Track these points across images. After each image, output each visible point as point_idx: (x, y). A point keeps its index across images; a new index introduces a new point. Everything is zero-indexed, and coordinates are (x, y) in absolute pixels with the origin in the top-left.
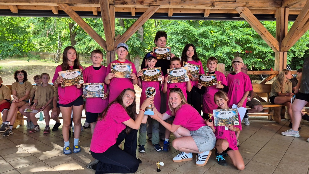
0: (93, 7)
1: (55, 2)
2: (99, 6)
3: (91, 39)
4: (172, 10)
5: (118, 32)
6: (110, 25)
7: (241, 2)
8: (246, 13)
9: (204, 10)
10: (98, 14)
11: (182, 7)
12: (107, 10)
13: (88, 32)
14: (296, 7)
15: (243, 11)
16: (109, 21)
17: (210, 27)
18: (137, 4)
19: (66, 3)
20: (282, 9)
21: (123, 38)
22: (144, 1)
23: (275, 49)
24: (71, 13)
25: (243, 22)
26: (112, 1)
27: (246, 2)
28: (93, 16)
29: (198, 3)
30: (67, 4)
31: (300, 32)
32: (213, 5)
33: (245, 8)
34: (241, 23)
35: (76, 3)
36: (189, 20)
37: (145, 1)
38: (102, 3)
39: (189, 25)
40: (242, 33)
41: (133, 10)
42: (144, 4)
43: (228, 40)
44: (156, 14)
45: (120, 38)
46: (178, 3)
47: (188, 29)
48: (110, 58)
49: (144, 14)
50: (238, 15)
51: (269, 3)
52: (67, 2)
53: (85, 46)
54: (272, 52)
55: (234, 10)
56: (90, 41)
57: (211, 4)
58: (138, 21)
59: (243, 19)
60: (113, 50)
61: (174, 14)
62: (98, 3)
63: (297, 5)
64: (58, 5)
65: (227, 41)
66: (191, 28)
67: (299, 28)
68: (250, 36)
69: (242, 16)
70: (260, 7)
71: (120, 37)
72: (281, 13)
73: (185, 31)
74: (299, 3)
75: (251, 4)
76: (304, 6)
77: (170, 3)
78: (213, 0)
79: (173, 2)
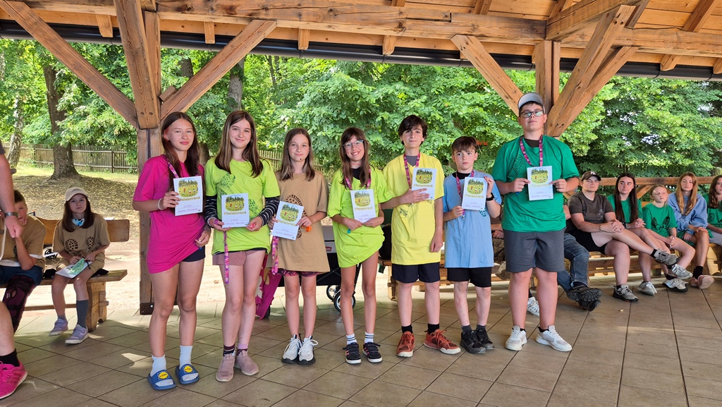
0: (103, 15)
4: (307, 34)
7: (462, 24)
8: (472, 51)
9: (382, 37)
10: (115, 35)
11: (330, 26)
12: (136, 19)
14: (574, 41)
15: (467, 43)
16: (141, 49)
18: (217, 13)
20: (548, 44)
22: (236, 7)
26: (151, 1)
27: (473, 25)
28: (102, 39)
29: (367, 20)
32: (401, 26)
33: (472, 38)
35: (49, 2)
37: (238, 8)
41: (210, 29)
42: (236, 14)
43: (440, 117)
44: (266, 41)
45: (175, 97)
46: (322, 18)
49: (237, 38)
50: (456, 54)
51: (520, 30)
56: (100, 111)
57: (397, 25)
58: (220, 55)
59: (468, 64)
61: (311, 44)
62: (112, 4)
63: (576, 38)
69: (465, 55)
70: (501, 38)
72: (546, 53)
74: (580, 32)
75: (483, 29)
76: (589, 40)
77: (300, 15)
78: (402, 16)
79: (308, 14)
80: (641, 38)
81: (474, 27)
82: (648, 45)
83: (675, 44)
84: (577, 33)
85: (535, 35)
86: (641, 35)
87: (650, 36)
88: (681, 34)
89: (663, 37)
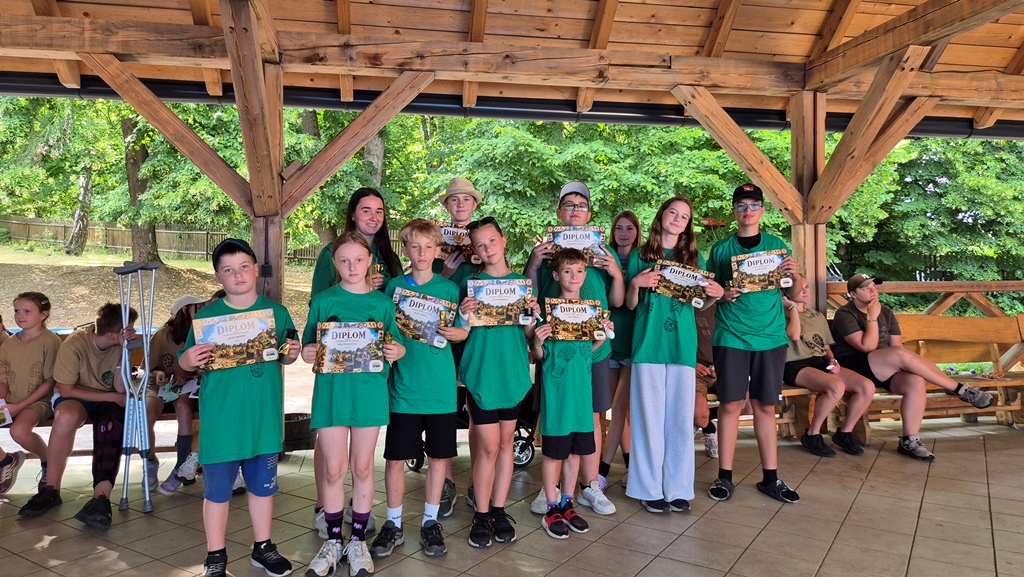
0: (209, 68)
1: (68, 47)
2: (226, 64)
3: (197, 174)
4: (475, 87)
5: (298, 153)
6: (265, 129)
7: (686, 71)
8: (703, 104)
9: (576, 90)
10: (223, 93)
11: (506, 78)
12: (256, 78)
13: (188, 150)
14: (847, 91)
15: (693, 97)
16: (260, 116)
17: (598, 145)
18: (357, 63)
19: (111, 50)
20: (808, 96)
21: (309, 172)
22: (382, 55)
23: (792, 214)
24: (126, 86)
25: (698, 132)
26: (273, 51)
27: (702, 72)
28: (207, 96)
29: (556, 68)
30: (112, 53)
31: (861, 166)
32: (601, 75)
33: (700, 89)
34: (693, 134)
35: (145, 54)
36: (531, 121)
37: (385, 57)
38: (239, 57)
39: (531, 137)
40: (694, 165)
41: (347, 83)
42: (382, 64)
43: (654, 187)
44: (422, 97)
45: (302, 174)
46: (494, 67)
47: (530, 150)
48: (263, 238)
49: (383, 96)
50: (679, 109)
51: (767, 77)
52: (113, 48)
53: (174, 198)
54: (783, 226)
55: (668, 94)
56: (195, 180)
57: (596, 74)
58: (361, 118)
59: (694, 122)
60: (276, 214)
62: (223, 54)
63: (848, 87)
64: (79, 58)
65: (649, 189)
66: (538, 145)
67: (855, 154)
68: (716, 177)
69: (689, 112)
70: (742, 89)
71: (300, 169)
72: (805, 108)
73: (520, 154)
74: (854, 79)
75: (716, 77)
76: (867, 88)
77: (466, 64)
78: (603, 62)
79: (477, 63)
80: (944, 85)
81: (704, 74)
82: (954, 94)
83: (993, 94)
84: (850, 80)
85: (790, 84)
86: (944, 82)
87: (956, 82)
88: (1003, 79)
89: (975, 84)
